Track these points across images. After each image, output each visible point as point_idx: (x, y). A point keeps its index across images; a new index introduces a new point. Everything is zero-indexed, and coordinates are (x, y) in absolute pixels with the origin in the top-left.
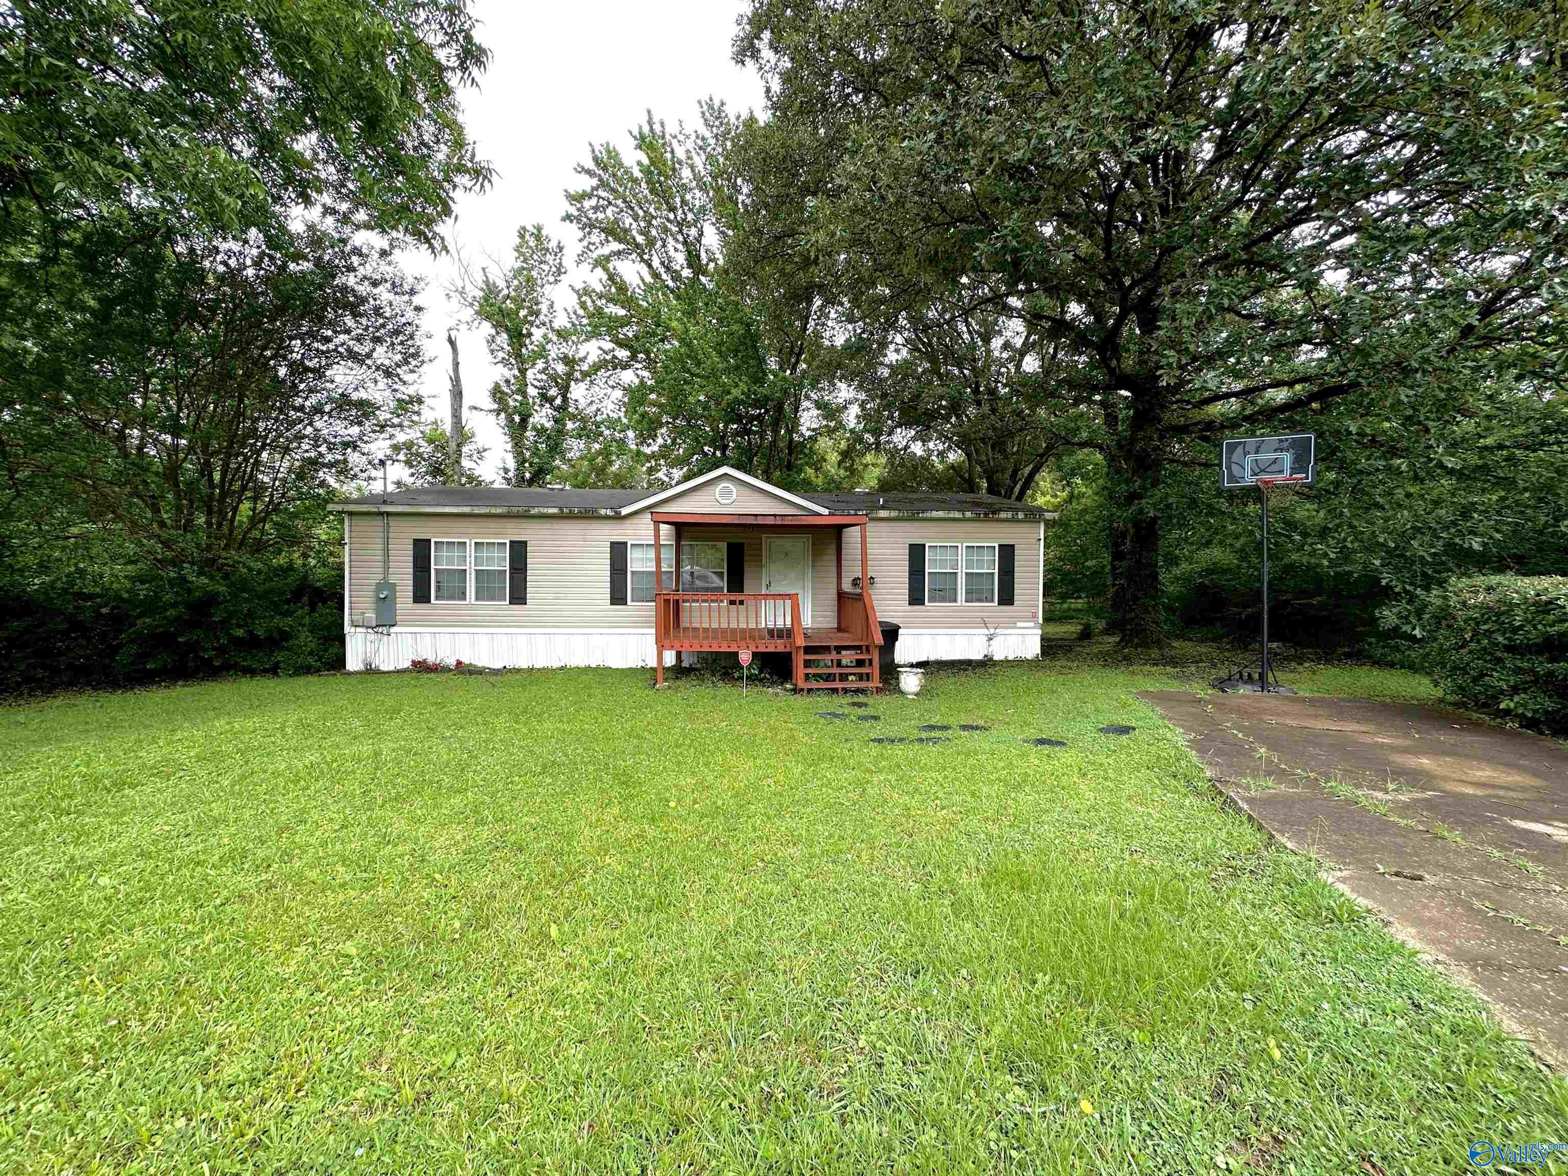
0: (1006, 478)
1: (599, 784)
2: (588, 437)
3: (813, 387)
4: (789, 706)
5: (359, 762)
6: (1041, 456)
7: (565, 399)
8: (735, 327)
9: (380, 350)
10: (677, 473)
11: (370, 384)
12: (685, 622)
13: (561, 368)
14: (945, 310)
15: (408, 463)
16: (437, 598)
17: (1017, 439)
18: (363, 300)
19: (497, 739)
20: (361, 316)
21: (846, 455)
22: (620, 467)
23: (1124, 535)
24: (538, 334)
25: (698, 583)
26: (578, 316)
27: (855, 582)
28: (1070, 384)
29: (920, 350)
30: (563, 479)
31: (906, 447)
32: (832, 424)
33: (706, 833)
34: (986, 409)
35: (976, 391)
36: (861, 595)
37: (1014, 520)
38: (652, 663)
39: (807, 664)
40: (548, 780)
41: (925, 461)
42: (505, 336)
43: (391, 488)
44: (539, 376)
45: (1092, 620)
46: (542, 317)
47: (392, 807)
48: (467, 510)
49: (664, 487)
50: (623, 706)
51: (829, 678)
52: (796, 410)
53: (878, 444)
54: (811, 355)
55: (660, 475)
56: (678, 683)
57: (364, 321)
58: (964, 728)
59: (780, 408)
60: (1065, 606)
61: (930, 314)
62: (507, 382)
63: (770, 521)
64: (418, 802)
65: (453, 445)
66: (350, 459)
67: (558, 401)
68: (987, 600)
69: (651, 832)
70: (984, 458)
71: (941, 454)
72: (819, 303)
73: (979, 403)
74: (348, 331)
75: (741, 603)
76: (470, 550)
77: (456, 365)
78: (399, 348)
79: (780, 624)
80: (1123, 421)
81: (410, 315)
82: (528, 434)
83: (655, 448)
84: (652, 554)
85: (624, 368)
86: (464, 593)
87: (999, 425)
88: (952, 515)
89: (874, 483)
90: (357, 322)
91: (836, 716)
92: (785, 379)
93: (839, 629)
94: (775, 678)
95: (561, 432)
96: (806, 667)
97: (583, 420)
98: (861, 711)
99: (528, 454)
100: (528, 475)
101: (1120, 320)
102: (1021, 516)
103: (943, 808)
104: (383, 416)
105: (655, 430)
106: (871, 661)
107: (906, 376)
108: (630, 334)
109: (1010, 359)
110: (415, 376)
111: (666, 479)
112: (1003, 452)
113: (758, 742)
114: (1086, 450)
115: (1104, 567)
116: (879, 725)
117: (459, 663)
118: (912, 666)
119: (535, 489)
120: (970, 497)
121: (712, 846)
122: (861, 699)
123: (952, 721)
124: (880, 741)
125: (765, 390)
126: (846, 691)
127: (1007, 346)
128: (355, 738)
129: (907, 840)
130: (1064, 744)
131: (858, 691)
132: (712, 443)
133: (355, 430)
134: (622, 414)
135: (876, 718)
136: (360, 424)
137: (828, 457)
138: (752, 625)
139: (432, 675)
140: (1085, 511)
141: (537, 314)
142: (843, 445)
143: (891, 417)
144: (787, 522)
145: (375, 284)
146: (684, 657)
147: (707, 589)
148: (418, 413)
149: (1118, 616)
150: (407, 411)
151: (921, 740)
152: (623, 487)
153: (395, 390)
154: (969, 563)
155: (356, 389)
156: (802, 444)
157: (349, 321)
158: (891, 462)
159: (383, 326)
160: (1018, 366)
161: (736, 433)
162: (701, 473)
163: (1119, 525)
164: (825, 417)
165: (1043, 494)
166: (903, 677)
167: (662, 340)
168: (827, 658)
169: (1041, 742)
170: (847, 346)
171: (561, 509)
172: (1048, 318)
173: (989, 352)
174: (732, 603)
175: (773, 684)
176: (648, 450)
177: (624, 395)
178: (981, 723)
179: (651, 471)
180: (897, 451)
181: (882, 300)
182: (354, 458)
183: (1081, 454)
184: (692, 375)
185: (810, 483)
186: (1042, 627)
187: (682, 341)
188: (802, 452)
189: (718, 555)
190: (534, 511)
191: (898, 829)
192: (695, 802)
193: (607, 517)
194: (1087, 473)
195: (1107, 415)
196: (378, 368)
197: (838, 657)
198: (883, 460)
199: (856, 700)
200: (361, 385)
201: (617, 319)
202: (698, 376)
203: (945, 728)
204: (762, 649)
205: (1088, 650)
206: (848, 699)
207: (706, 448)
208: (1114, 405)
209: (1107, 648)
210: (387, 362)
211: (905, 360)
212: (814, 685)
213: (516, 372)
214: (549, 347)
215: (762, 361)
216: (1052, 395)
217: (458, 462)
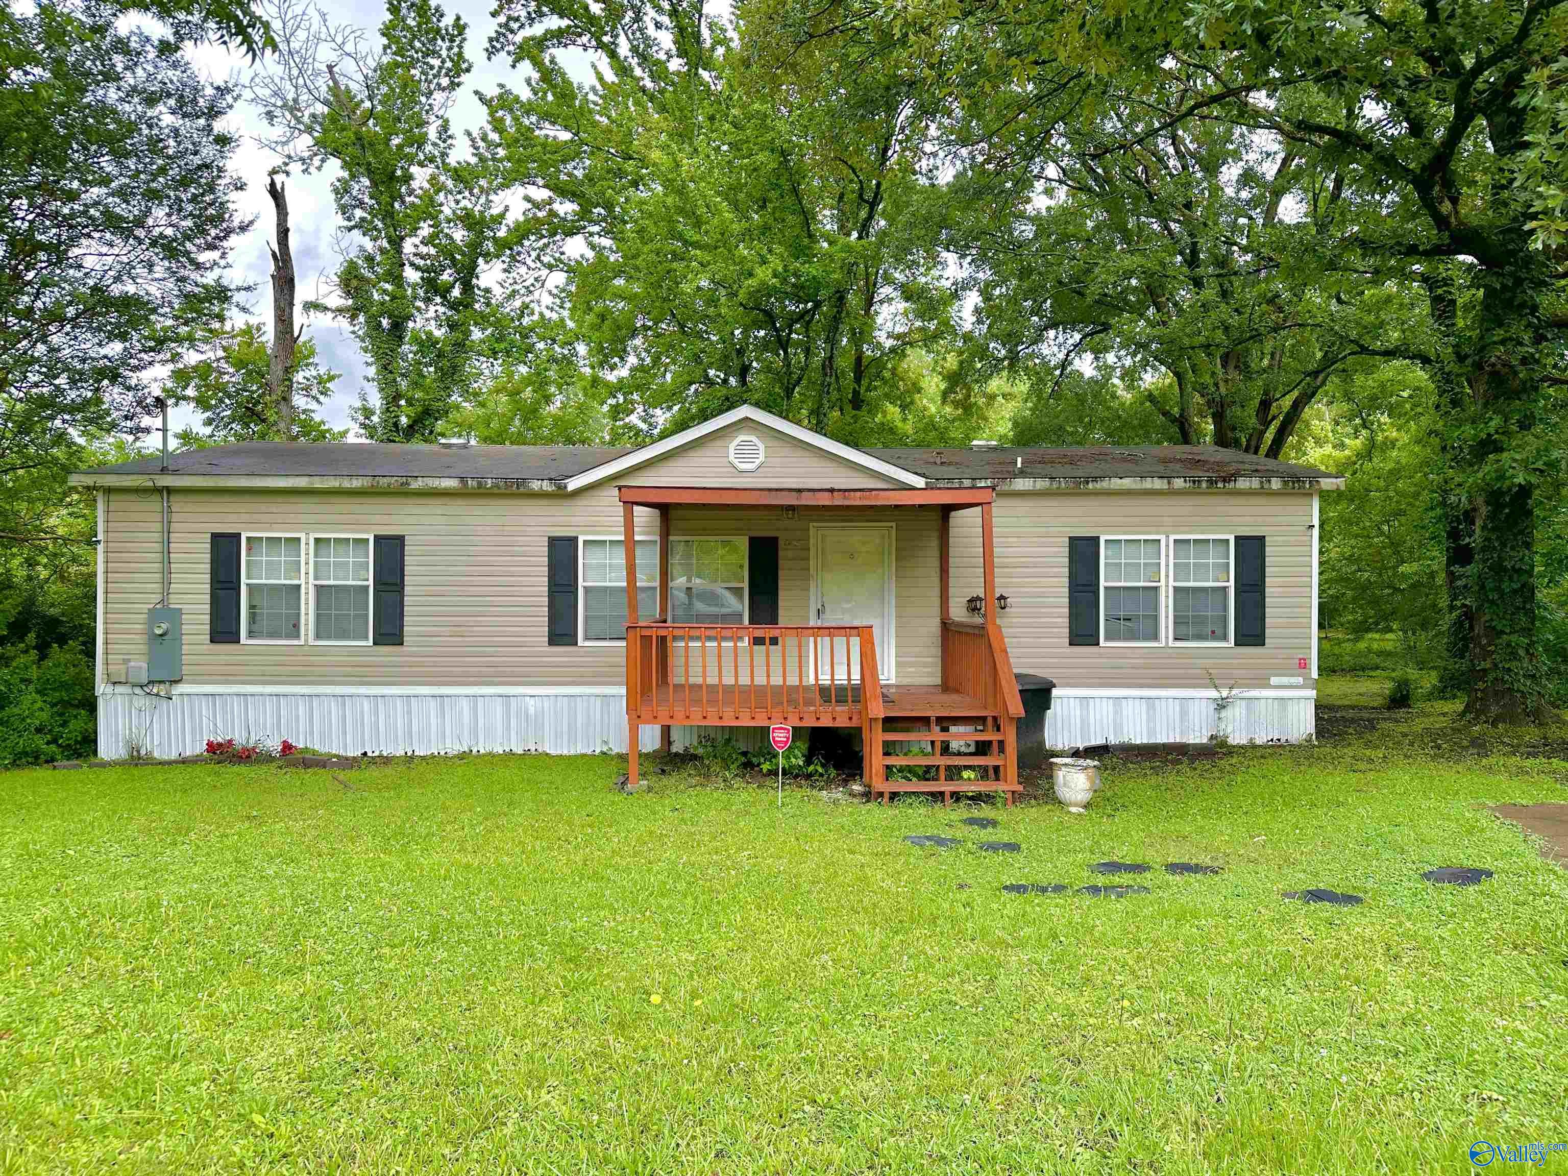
0: (1249, 417)
1: (528, 961)
2: (508, 353)
3: (898, 260)
4: (856, 823)
5: (123, 918)
6: (1315, 374)
7: (468, 288)
8: (761, 157)
9: (159, 213)
10: (662, 417)
11: (140, 270)
12: (677, 677)
13: (459, 235)
14: (1135, 118)
15: (202, 403)
16: (251, 634)
17: (1268, 347)
18: (131, 128)
19: (352, 881)
20: (127, 155)
21: (955, 380)
22: (564, 407)
23: (1469, 517)
24: (421, 176)
25: (700, 607)
26: (490, 144)
27: (973, 605)
28: (1365, 245)
29: (1090, 190)
30: (466, 427)
31: (1065, 364)
32: (932, 326)
33: (714, 1050)
34: (1210, 293)
35: (1192, 261)
36: (982, 627)
37: (1263, 492)
38: (619, 746)
39: (889, 749)
40: (442, 954)
41: (1099, 386)
42: (366, 182)
43: (173, 444)
44: (424, 250)
45: (1412, 673)
46: (428, 148)
47: (179, 997)
48: (302, 482)
49: (640, 440)
50: (570, 823)
51: (927, 773)
52: (870, 302)
53: (1013, 358)
54: (896, 205)
55: (633, 419)
56: (665, 780)
57: (131, 163)
58: (1175, 868)
59: (840, 298)
60: (1362, 645)
61: (1109, 127)
62: (370, 259)
63: (825, 500)
64: (223, 990)
65: (278, 370)
66: (107, 398)
67: (456, 292)
68: (1214, 636)
69: (619, 1048)
70: (1207, 379)
71: (1130, 376)
72: (907, 112)
73: (1198, 283)
74: (105, 181)
75: (774, 641)
76: (307, 550)
77: (283, 233)
78: (190, 207)
79: (841, 677)
80: (1467, 308)
81: (208, 151)
82: (405, 348)
83: (624, 372)
84: (619, 558)
85: (570, 233)
86: (296, 626)
87: (1235, 320)
88: (1148, 484)
89: (1005, 428)
90: (119, 164)
91: (940, 842)
92: (848, 249)
93: (946, 687)
94: (833, 773)
95: (461, 346)
96: (886, 754)
97: (498, 324)
98: (986, 835)
99: (403, 384)
100: (404, 420)
101: (1456, 132)
102: (1276, 484)
103: (1134, 1016)
104: (163, 322)
105: (623, 341)
106: (1001, 743)
107: (1064, 239)
108: (579, 173)
109: (1254, 202)
110: (214, 255)
111: (644, 427)
112: (1244, 368)
113: (806, 887)
114: (1396, 363)
115: (1432, 575)
116: (1018, 860)
117: (287, 747)
118: (1076, 754)
119: (417, 445)
120: (1181, 450)
121: (723, 1073)
122: (985, 811)
123: (1151, 856)
124: (1019, 889)
125: (813, 270)
126: (957, 797)
127: (1248, 178)
128: (115, 877)
129: (1070, 1071)
130: (1358, 900)
131: (977, 798)
132: (723, 364)
133: (116, 348)
134: (566, 313)
135: (1013, 847)
136: (123, 337)
137: (924, 384)
138: (793, 681)
139: (243, 769)
140: (1396, 474)
141: (420, 142)
142: (952, 362)
143: (1037, 311)
144: (856, 500)
145: (151, 100)
146: (675, 735)
147: (714, 618)
148: (221, 318)
149: (1463, 665)
150: (200, 313)
151: (1095, 890)
152: (569, 441)
153: (183, 279)
154: (1180, 570)
155: (118, 279)
156: (877, 362)
157: (107, 164)
158: (1036, 390)
159: (163, 170)
160: (1270, 212)
161: (765, 345)
162: (704, 415)
163: (1460, 498)
164: (920, 315)
165: (1319, 442)
166: (1060, 775)
167: (635, 184)
168: (921, 738)
169: (1317, 895)
170: (958, 187)
171: (462, 479)
172: (1322, 130)
173: (1216, 190)
174: (758, 641)
175: (829, 782)
176: (612, 377)
177: (569, 281)
178: (1205, 859)
179: (616, 412)
180: (1050, 371)
181: (1022, 105)
182: (113, 395)
183: (1390, 369)
184: (686, 243)
185: (892, 431)
186: (1316, 685)
187: (668, 184)
188: (878, 376)
189: (733, 559)
190: (416, 485)
191: (1054, 1051)
192: (694, 995)
193: (541, 495)
194: (1400, 404)
195: (1436, 300)
196: (154, 244)
197: (942, 737)
198: (1023, 386)
199: (976, 813)
200: (125, 272)
201: (558, 147)
202: (696, 245)
203: (1138, 868)
204: (810, 723)
205: (1403, 728)
206: (962, 812)
207: (712, 372)
208: (1447, 282)
209: (1441, 723)
210: (169, 232)
211: (1064, 210)
212: (899, 785)
213: (385, 244)
214: (441, 197)
215: (807, 218)
216: (1332, 266)
217: (286, 399)
